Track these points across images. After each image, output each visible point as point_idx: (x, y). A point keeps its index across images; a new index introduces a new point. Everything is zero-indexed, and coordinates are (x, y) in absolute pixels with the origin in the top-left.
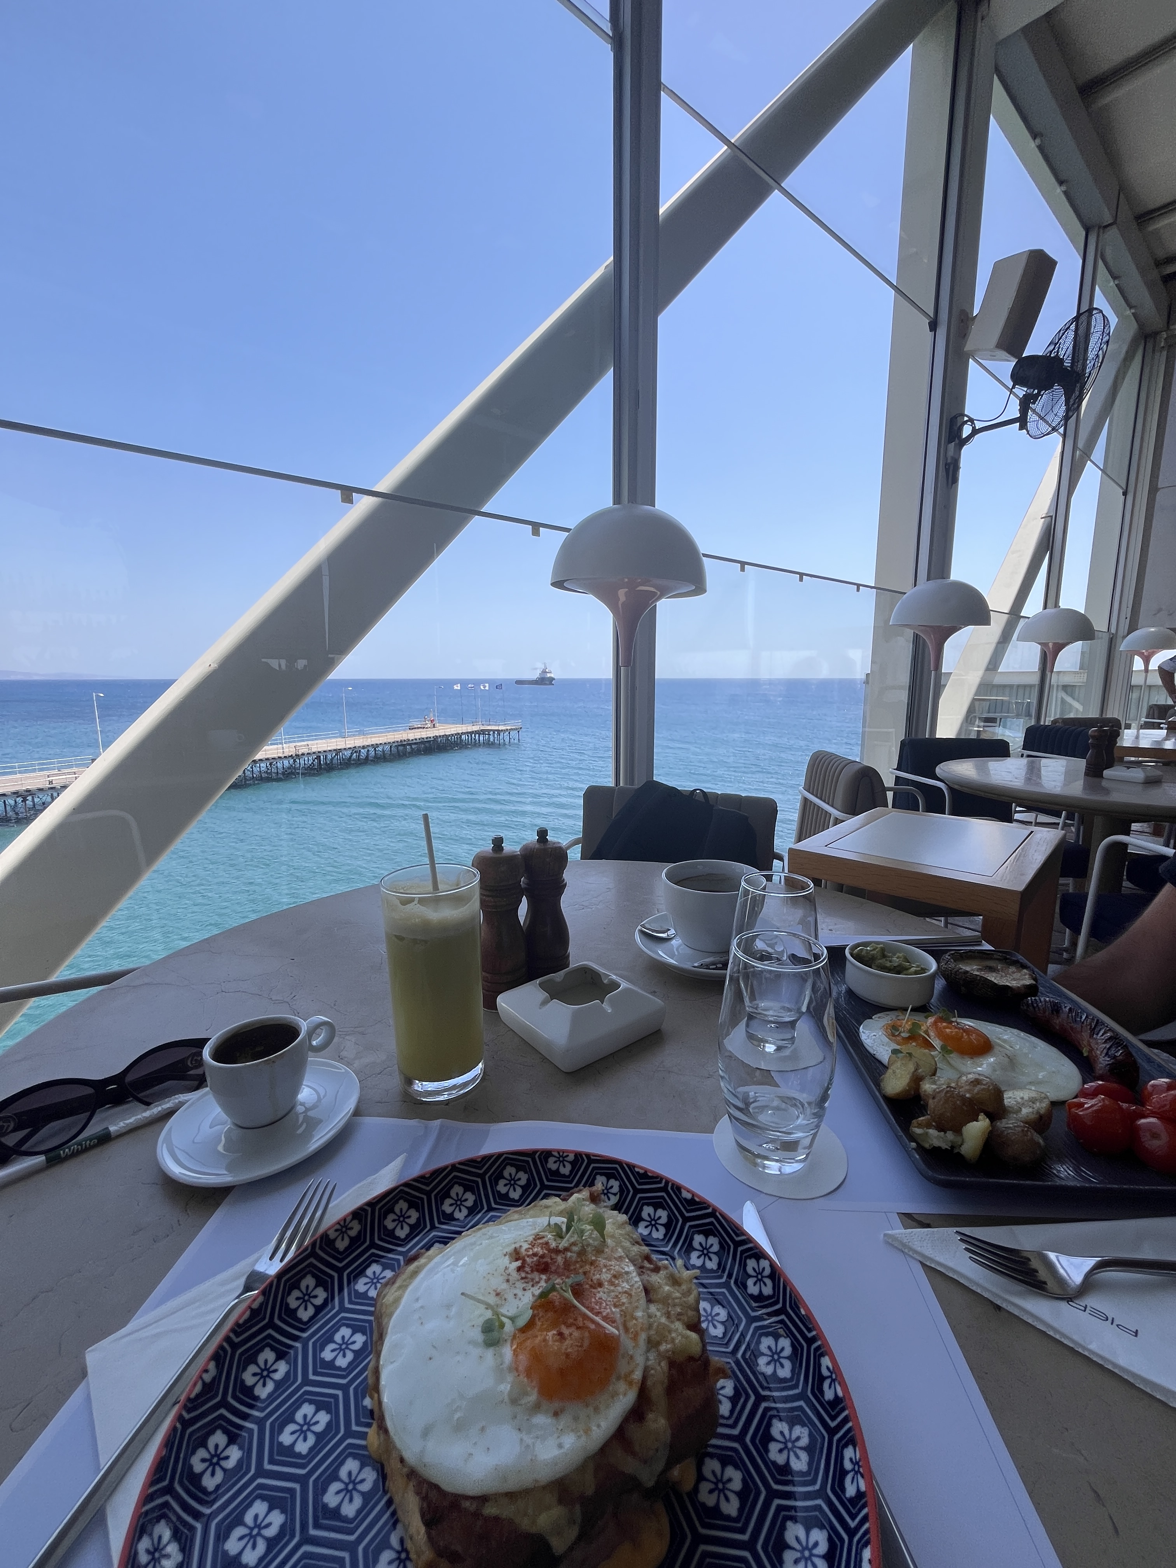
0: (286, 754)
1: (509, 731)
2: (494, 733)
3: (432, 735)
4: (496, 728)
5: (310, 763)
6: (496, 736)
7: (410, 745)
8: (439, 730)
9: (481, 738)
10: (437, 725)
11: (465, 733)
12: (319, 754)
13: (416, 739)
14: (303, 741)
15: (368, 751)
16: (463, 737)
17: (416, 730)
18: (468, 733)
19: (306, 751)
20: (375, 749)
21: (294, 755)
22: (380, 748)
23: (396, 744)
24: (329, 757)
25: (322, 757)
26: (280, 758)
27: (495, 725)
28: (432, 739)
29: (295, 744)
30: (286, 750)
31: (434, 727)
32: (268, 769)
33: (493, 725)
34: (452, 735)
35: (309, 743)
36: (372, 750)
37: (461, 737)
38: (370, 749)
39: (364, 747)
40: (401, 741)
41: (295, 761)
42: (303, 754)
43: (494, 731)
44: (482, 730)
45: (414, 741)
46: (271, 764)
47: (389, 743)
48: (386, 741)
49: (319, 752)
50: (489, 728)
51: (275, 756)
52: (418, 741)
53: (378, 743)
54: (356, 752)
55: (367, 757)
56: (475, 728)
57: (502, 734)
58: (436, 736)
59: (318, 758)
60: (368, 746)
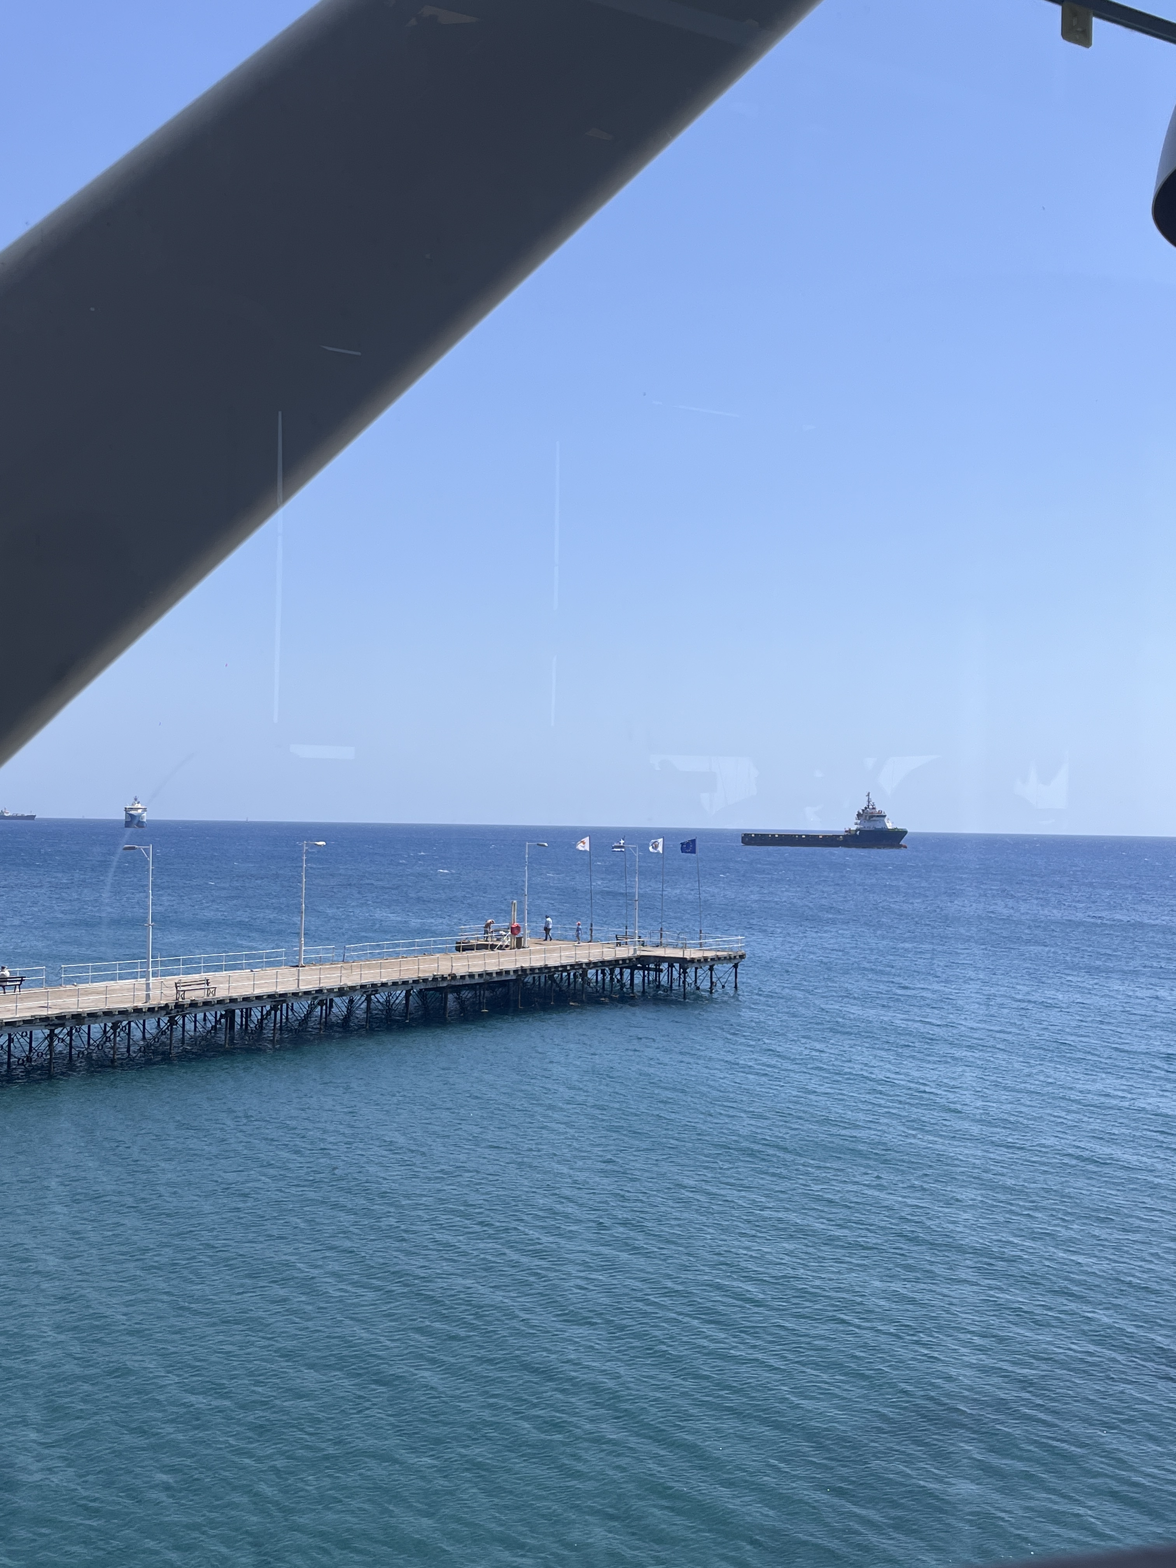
0: (153, 1003)
1: (711, 963)
2: (671, 966)
3: (511, 966)
4: (678, 953)
5: (209, 1025)
6: (675, 974)
7: (457, 989)
8: (530, 953)
9: (638, 980)
10: (527, 941)
11: (595, 965)
12: (233, 1006)
13: (471, 976)
14: (197, 971)
15: (351, 1001)
16: (591, 973)
17: (474, 953)
18: (603, 963)
19: (199, 995)
20: (368, 999)
21: (172, 1006)
22: (381, 997)
23: (422, 986)
24: (256, 1015)
25: (238, 1012)
26: (137, 1011)
27: (676, 947)
28: (512, 976)
29: (176, 978)
30: (155, 993)
31: (519, 945)
32: (108, 1039)
33: (668, 945)
34: (564, 967)
35: (210, 975)
36: (359, 998)
37: (584, 974)
38: (356, 997)
39: (341, 992)
40: (435, 979)
41: (172, 1022)
42: (193, 1004)
43: (671, 961)
44: (641, 959)
45: (468, 981)
46: (115, 1026)
47: (405, 983)
48: (395, 977)
49: (233, 1000)
50: (659, 952)
51: (128, 1005)
52: (477, 980)
53: (378, 980)
54: (321, 1003)
55: (347, 1018)
56: (624, 952)
57: (691, 971)
58: (523, 970)
59: (230, 1015)
60: (353, 989)
